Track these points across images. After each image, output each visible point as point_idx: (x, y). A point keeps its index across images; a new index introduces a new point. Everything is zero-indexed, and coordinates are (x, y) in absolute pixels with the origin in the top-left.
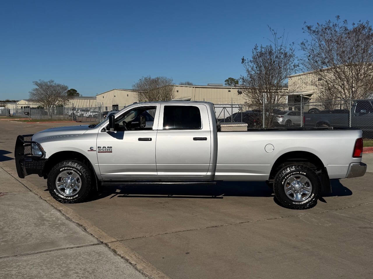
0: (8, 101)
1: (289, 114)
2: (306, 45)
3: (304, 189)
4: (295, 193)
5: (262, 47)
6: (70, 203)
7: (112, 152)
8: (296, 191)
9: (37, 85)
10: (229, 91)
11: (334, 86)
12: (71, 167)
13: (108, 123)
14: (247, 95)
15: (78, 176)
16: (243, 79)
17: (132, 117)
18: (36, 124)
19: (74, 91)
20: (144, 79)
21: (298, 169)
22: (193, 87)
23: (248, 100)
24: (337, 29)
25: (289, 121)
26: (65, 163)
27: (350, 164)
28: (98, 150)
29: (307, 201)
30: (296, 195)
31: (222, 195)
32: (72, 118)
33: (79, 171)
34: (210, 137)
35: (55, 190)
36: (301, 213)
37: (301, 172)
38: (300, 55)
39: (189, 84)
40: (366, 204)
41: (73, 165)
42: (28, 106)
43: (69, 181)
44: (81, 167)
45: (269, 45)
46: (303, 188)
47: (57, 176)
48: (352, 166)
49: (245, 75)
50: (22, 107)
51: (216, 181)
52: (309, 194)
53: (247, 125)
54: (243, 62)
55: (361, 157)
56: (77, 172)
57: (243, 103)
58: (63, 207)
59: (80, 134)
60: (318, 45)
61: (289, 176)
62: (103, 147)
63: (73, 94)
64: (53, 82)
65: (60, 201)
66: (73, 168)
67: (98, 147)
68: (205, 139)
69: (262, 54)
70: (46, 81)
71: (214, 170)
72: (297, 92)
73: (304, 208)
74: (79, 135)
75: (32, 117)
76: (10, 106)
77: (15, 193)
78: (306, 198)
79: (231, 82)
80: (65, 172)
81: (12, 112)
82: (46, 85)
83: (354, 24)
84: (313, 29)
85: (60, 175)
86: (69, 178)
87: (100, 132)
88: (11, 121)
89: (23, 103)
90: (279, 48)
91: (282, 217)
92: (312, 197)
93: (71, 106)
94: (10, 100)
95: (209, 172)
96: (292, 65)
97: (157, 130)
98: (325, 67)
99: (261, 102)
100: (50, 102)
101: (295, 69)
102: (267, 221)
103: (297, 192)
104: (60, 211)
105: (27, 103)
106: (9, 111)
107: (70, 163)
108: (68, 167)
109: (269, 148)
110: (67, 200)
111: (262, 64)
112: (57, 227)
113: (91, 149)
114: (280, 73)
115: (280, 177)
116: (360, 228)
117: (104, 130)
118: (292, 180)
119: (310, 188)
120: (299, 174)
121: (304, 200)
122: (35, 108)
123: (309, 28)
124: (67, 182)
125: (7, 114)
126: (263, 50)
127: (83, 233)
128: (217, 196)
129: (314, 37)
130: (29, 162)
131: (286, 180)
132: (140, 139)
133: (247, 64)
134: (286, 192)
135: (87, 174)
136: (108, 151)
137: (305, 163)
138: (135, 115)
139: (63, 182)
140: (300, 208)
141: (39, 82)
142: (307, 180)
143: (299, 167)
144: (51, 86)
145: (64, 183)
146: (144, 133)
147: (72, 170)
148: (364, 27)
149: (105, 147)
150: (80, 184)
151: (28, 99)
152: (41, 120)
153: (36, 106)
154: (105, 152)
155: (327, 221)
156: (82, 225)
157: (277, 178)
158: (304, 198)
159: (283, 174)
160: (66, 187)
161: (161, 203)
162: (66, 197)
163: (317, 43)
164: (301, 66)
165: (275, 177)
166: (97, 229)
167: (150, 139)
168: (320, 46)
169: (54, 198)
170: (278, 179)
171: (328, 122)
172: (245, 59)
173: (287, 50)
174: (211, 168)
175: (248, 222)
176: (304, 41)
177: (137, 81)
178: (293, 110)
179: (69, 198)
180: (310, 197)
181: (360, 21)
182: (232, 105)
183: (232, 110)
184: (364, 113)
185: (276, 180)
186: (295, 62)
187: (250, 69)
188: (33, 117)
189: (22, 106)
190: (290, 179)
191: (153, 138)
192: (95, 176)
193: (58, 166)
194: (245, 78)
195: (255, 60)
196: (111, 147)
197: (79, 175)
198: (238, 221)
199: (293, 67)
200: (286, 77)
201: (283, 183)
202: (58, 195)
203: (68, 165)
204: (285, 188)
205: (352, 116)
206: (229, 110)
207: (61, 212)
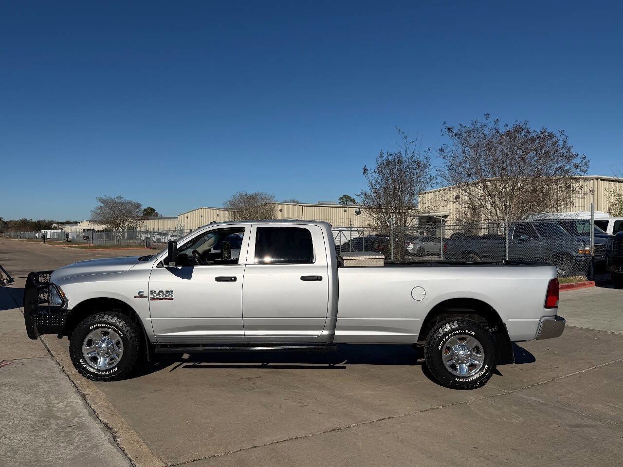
0: (68, 223)
1: (422, 240)
2: (446, 151)
3: (472, 357)
4: (459, 364)
5: (388, 154)
6: (105, 380)
7: (172, 299)
8: (460, 361)
9: (102, 202)
10: (345, 211)
11: (482, 204)
12: (106, 323)
13: (167, 255)
14: (371, 215)
15: (119, 338)
16: (365, 194)
17: (210, 244)
18: (97, 251)
19: (152, 210)
20: (238, 195)
21: (462, 325)
22: (301, 206)
23: (371, 221)
24: (487, 131)
25: (421, 249)
26: (98, 317)
27: (540, 319)
28: (150, 296)
29: (477, 376)
30: (460, 367)
31: (344, 362)
32: (145, 244)
33: (120, 329)
34: (327, 276)
35: (81, 360)
36: (469, 396)
37: (467, 331)
38: (437, 164)
39: (295, 202)
40: (561, 378)
41: (110, 320)
42: (92, 228)
43: (104, 345)
44: (123, 322)
45: (398, 151)
46: (470, 356)
47: (85, 337)
48: (544, 321)
49: (368, 189)
50: (84, 230)
51: (335, 344)
52: (480, 366)
53: (383, 257)
54: (364, 173)
55: (557, 307)
56: (116, 332)
57: (365, 225)
58: (91, 389)
59: (124, 271)
60: (461, 152)
61: (449, 338)
62: (160, 291)
63: (150, 213)
64: (122, 198)
65: (88, 378)
66: (110, 324)
67: (151, 291)
68: (319, 278)
69: (388, 163)
70: (113, 197)
71: (334, 327)
72: (435, 212)
73: (472, 388)
74: (122, 271)
75: (94, 242)
76: (68, 229)
77: (25, 361)
78: (475, 371)
79: (346, 200)
80: (98, 331)
81: (70, 237)
82: (113, 201)
83: (507, 125)
84: (455, 131)
85: (90, 336)
86: (103, 341)
87: (155, 267)
88: (67, 248)
89: (86, 225)
90: (411, 155)
91: (443, 406)
92: (485, 370)
93: (144, 228)
94: (72, 221)
95: (326, 330)
96: (428, 177)
97: (246, 264)
98: (470, 181)
99: (388, 224)
100: (117, 223)
101: (431, 182)
102: (422, 414)
103: (463, 363)
104: (84, 397)
105: (91, 225)
106: (67, 235)
107: (106, 316)
108: (103, 322)
109: (417, 293)
110: (101, 375)
111: (388, 176)
112: (69, 432)
113: (140, 295)
114: (412, 188)
115: (435, 339)
116: (570, 425)
117: (160, 265)
118: (454, 343)
119: (481, 356)
120: (465, 333)
121: (473, 374)
122: (101, 231)
123: (450, 129)
124: (100, 347)
125: (64, 238)
126: (390, 157)
127: (109, 447)
128: (337, 365)
129: (456, 141)
130: (42, 315)
131: (444, 343)
132: (218, 279)
133: (370, 175)
134: (444, 362)
135: (132, 334)
136: (167, 297)
137: (470, 316)
138: (215, 241)
139: (95, 346)
140: (466, 388)
141: (104, 198)
142: (476, 343)
143: (465, 323)
144: (119, 203)
145: (97, 348)
146: (223, 268)
147: (109, 328)
148: (521, 129)
149: (162, 292)
150: (121, 351)
151: (89, 219)
152: (106, 247)
153: (102, 229)
154: (162, 299)
155: (515, 412)
156: (111, 429)
157: (431, 340)
158: (473, 372)
159: (440, 333)
160: (98, 354)
161: (250, 379)
162: (99, 371)
163: (459, 150)
164: (439, 179)
165: (428, 338)
166: (136, 437)
167: (233, 279)
168: (464, 153)
169: (80, 372)
170: (431, 342)
171: (476, 251)
172: (367, 168)
173: (421, 158)
174: (328, 323)
175: (391, 418)
176: (443, 146)
177: (230, 198)
178: (425, 234)
179: (104, 373)
180: (481, 370)
181: (516, 121)
182: (351, 227)
183: (351, 234)
184: (525, 240)
185: (429, 343)
186: (431, 173)
187: (373, 182)
188: (96, 242)
189: (85, 228)
190: (450, 342)
191: (239, 276)
192: (144, 337)
193: (87, 322)
194: (367, 193)
195: (380, 170)
196: (172, 292)
197: (120, 335)
198: (375, 417)
199: (428, 180)
200: (420, 193)
201: (440, 347)
202: (86, 368)
203: (103, 320)
204: (444, 356)
205: (510, 243)
206: (347, 234)
207: (85, 399)
